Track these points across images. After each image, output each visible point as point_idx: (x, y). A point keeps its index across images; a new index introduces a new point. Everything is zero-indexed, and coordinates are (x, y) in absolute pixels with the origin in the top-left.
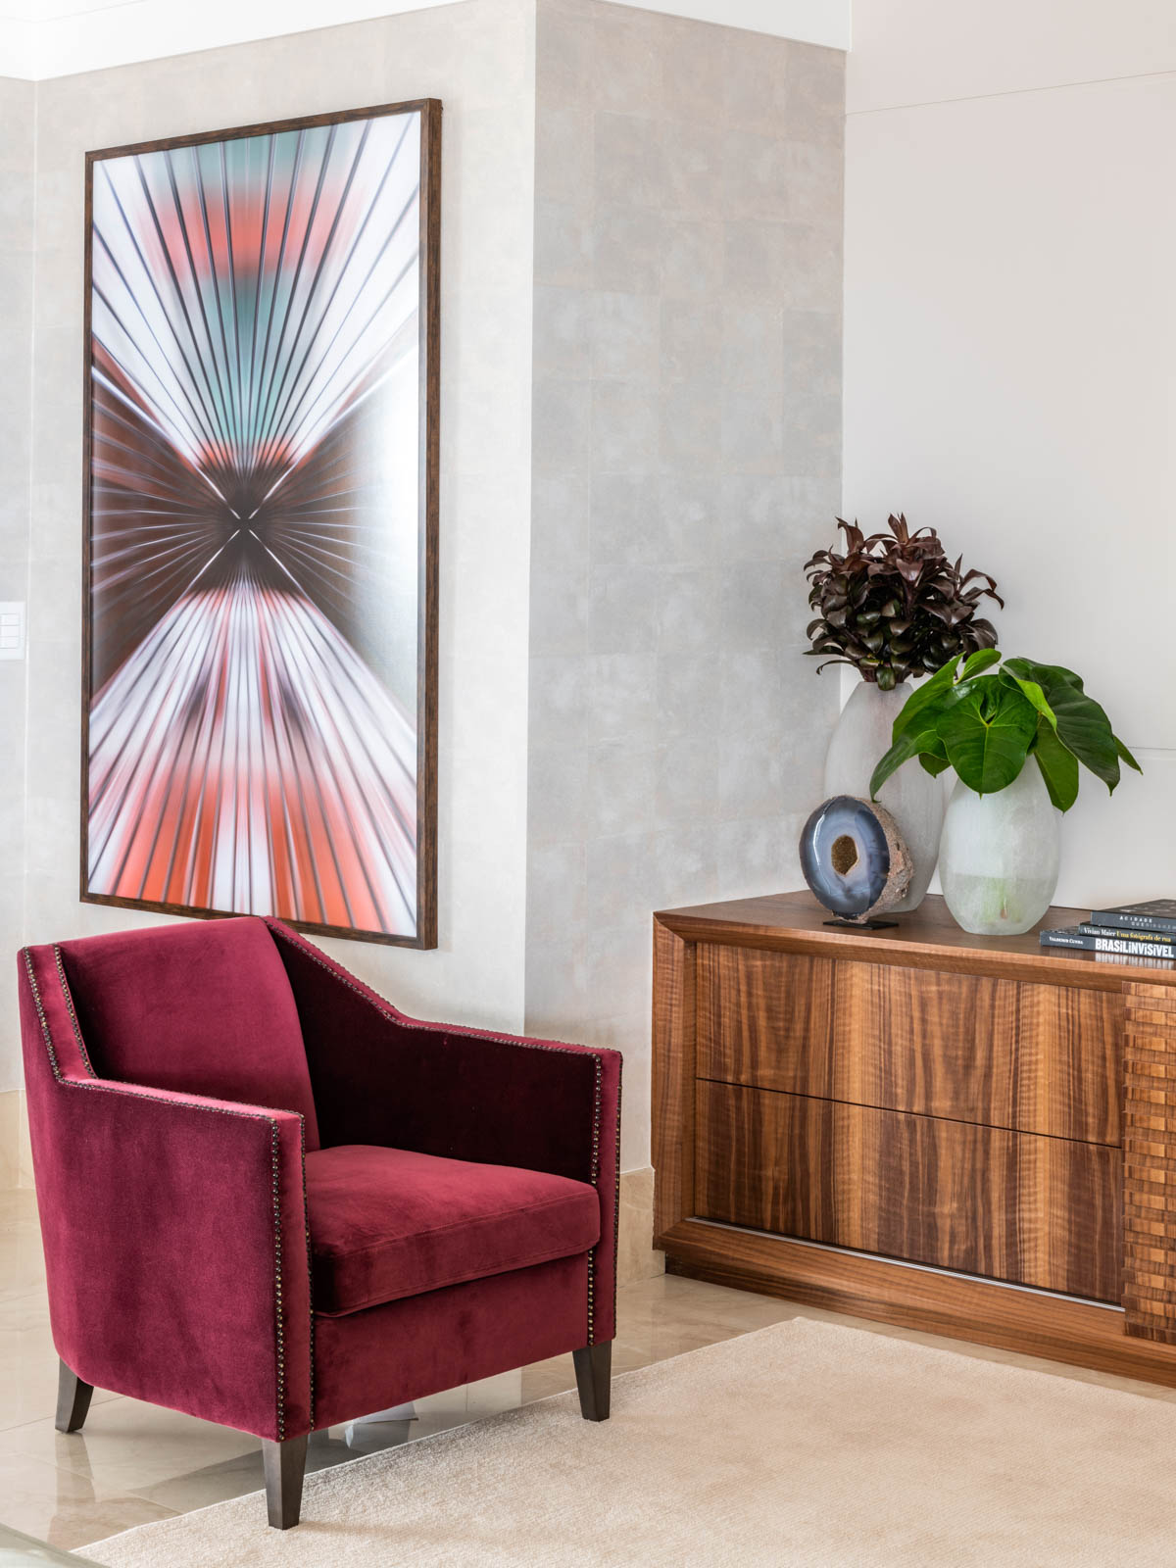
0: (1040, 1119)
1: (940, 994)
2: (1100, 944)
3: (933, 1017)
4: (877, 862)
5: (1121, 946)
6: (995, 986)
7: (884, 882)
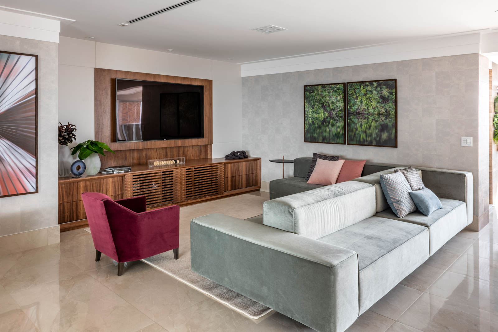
0: (110, 194)
1: (95, 183)
2: (115, 172)
3: (94, 186)
4: (84, 168)
5: (118, 172)
6: (103, 180)
7: (85, 170)
